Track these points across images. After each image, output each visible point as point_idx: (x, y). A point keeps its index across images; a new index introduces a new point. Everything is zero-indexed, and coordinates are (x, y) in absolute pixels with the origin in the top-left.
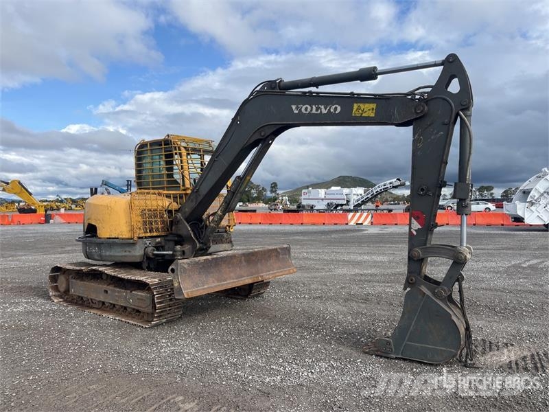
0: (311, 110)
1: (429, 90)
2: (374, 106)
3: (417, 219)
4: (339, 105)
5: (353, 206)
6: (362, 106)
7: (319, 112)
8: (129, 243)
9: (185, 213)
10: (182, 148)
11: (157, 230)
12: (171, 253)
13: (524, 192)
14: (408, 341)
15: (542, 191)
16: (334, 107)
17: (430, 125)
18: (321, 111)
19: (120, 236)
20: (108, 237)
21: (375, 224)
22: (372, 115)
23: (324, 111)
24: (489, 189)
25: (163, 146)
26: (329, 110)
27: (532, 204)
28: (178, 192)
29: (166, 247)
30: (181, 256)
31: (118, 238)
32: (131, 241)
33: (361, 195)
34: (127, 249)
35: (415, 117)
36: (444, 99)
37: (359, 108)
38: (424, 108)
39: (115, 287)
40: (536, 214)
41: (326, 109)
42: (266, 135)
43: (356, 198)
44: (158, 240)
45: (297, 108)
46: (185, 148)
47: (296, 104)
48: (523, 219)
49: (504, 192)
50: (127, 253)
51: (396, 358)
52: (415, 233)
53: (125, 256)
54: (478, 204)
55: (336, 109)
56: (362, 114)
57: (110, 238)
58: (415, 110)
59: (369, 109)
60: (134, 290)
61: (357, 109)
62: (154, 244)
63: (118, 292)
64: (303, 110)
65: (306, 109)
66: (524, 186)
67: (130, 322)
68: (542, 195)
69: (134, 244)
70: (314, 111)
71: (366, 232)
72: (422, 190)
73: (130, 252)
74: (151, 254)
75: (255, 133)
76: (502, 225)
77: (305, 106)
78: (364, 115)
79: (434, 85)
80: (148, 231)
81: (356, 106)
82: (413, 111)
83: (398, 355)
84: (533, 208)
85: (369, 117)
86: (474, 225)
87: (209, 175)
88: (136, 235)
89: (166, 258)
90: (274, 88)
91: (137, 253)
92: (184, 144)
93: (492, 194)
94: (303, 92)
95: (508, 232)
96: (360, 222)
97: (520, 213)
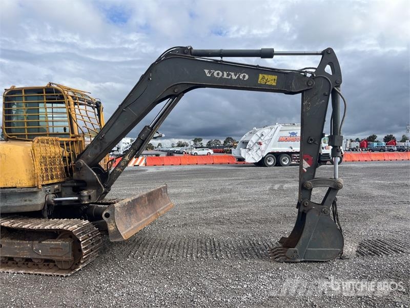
0: (223, 75)
1: (314, 70)
2: (276, 77)
3: (307, 160)
4: (247, 74)
5: (122, 152)
6: (266, 76)
7: (230, 77)
8: (31, 192)
9: (87, 159)
10: (70, 98)
11: (57, 178)
12: (77, 198)
13: (243, 143)
14: (309, 248)
15: (254, 142)
16: (242, 75)
17: (315, 95)
18: (231, 77)
19: (19, 185)
20: (3, 186)
21: (148, 165)
22: (274, 84)
23: (234, 77)
24: (200, 140)
25: (44, 94)
26: (239, 77)
27: (250, 150)
28: (66, 139)
29: (63, 193)
30: (88, 201)
31: (15, 187)
32: (35, 190)
33: (128, 143)
34: (27, 198)
35: (307, 88)
36: (325, 78)
37: (263, 78)
38: (313, 83)
39: (12, 239)
40: (251, 156)
41: (235, 76)
42: (179, 93)
43: (125, 146)
44: (56, 186)
45: (210, 72)
46: (72, 97)
47: (209, 69)
48: (244, 159)
49: (209, 142)
50: (28, 203)
51: (301, 262)
52: (305, 170)
53: (25, 206)
54: (203, 150)
55: (244, 77)
56: (266, 82)
57: (4, 188)
58: (307, 84)
59: (271, 80)
60: (44, 241)
61: (262, 79)
62: (52, 191)
63: (18, 244)
64: (215, 74)
65: (218, 74)
66: (244, 138)
67: (42, 273)
68: (255, 144)
69: (36, 193)
70: (225, 76)
71: (148, 171)
72: (311, 140)
73: (30, 201)
74: (52, 201)
75: (167, 89)
76: (229, 163)
77: (217, 72)
78: (267, 83)
79: (317, 67)
80: (50, 178)
81: (261, 76)
82: (306, 83)
83: (301, 258)
84: (250, 152)
85: (271, 85)
86: (213, 164)
87: (116, 124)
88: (40, 183)
89: (64, 204)
90: (186, 54)
91: (39, 201)
92: (71, 93)
93: (201, 143)
94: (214, 60)
95: (236, 168)
96: (137, 164)
97: (243, 156)
